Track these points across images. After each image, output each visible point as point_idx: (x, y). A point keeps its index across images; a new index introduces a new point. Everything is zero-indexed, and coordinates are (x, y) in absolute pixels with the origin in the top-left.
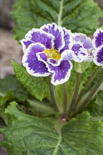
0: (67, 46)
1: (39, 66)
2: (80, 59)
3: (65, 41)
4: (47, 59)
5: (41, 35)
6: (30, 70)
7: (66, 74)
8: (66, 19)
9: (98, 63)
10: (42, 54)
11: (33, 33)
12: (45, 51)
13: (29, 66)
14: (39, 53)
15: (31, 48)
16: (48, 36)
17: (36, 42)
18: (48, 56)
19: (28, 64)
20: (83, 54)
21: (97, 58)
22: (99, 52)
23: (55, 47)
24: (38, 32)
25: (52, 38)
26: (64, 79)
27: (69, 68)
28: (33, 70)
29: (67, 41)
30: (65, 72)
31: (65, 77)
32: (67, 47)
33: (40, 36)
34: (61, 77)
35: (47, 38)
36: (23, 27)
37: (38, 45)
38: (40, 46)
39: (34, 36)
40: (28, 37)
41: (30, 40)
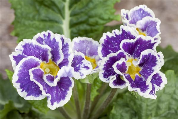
0: (66, 59)
1: (32, 86)
2: (83, 75)
3: (64, 54)
4: (43, 75)
5: (35, 46)
6: (22, 91)
7: (67, 94)
8: (75, 8)
9: (104, 78)
10: (37, 70)
11: (25, 44)
12: (40, 65)
13: (21, 87)
14: (33, 69)
15: (22, 64)
16: (42, 48)
17: (28, 56)
18: (44, 72)
19: (19, 84)
20: (86, 68)
21: (103, 71)
22: (107, 63)
23: (53, 59)
24: (30, 43)
25: (48, 50)
26: (64, 100)
27: (70, 86)
28: (26, 91)
29: (66, 53)
30: (65, 91)
31: (66, 98)
32: (66, 61)
33: (33, 48)
34: (60, 98)
35: (42, 50)
36: (23, 20)
37: (31, 59)
38: (34, 60)
39: (27, 49)
40: (19, 50)
41: (21, 54)
